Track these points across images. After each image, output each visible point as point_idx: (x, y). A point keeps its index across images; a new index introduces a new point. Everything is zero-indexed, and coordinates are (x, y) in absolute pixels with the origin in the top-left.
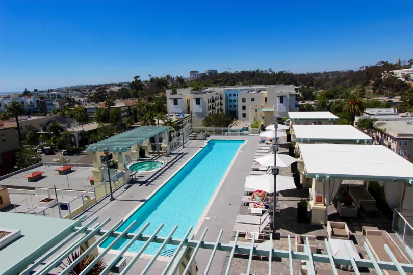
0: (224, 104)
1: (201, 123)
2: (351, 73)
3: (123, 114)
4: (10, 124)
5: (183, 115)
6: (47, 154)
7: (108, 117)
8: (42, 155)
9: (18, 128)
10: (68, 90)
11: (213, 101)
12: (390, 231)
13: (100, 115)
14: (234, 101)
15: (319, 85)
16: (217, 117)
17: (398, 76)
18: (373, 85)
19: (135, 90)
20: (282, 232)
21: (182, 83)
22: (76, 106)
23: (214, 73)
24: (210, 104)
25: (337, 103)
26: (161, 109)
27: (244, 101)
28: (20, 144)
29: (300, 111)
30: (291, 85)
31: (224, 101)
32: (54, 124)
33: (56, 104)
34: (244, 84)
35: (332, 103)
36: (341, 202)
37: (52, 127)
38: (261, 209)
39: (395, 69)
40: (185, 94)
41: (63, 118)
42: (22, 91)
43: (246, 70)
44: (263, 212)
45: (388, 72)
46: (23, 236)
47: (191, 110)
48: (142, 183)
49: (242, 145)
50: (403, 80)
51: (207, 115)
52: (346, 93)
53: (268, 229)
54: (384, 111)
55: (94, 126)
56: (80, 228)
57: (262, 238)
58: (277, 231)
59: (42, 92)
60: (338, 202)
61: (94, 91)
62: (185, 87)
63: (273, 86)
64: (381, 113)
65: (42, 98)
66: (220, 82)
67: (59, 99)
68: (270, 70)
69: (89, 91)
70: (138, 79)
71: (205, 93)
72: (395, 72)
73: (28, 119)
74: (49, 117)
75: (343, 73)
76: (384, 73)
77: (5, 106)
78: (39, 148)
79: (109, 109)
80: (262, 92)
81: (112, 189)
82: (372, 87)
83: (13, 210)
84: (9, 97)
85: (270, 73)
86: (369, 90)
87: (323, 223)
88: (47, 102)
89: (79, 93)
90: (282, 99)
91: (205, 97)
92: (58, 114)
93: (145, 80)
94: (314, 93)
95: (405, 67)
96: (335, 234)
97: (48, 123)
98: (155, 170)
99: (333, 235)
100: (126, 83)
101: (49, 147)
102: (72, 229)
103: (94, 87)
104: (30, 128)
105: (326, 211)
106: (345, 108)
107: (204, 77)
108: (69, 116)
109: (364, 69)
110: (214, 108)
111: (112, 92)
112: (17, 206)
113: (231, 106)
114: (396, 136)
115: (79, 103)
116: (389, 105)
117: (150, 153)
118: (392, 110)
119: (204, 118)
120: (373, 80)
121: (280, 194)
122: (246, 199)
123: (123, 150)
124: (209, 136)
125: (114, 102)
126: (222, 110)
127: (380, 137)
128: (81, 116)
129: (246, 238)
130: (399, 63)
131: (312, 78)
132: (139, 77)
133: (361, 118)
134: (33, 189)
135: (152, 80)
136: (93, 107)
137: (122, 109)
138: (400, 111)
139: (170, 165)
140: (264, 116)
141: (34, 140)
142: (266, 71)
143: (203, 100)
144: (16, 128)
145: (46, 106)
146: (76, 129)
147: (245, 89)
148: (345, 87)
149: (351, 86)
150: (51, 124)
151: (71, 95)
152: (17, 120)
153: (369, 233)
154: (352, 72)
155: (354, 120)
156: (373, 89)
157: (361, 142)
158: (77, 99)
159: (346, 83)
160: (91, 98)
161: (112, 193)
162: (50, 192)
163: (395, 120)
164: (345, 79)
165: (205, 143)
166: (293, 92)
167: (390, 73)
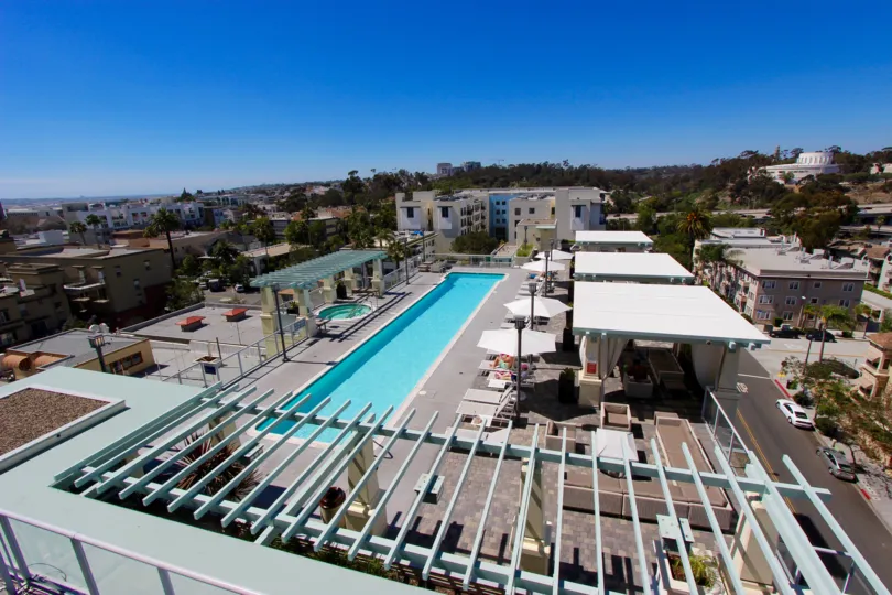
0: (487, 217)
1: (450, 246)
2: (698, 169)
3: (329, 231)
4: (160, 243)
5: (421, 234)
6: (213, 290)
7: (306, 235)
8: (205, 292)
9: (170, 250)
10: (248, 192)
11: (470, 213)
12: (692, 421)
13: (294, 232)
14: (504, 212)
15: (644, 188)
16: (474, 238)
17: (773, 175)
18: (731, 189)
19: (350, 193)
20: (531, 416)
21: (424, 182)
22: (259, 217)
23: (475, 166)
24: (465, 217)
25: (670, 217)
26: (390, 224)
27: (518, 212)
28: (174, 274)
29: (607, 230)
30: (595, 188)
31: (487, 212)
32: (223, 244)
33: (230, 214)
34: (522, 186)
35: (661, 218)
36: (630, 374)
37: (220, 250)
38: (505, 382)
39: (770, 165)
40: (426, 201)
41: (237, 235)
42: (179, 193)
43: (526, 163)
44: (507, 386)
45: (757, 168)
46: (127, 409)
47: (434, 226)
48: (334, 337)
49: (498, 282)
50: (781, 182)
51: (459, 234)
52: (687, 202)
53: (510, 412)
54: (744, 232)
55: (284, 248)
56: (208, 400)
57: (497, 425)
58: (523, 415)
59: (208, 194)
60: (626, 374)
61: (287, 194)
62: (429, 189)
63: (567, 189)
64: (738, 235)
65: (209, 204)
66: (484, 181)
67: (234, 207)
68: (565, 162)
69: (281, 193)
70: (356, 175)
71: (458, 198)
72: (769, 168)
73: (186, 236)
74: (217, 233)
75: (685, 169)
76: (751, 170)
77: (153, 215)
78: (203, 280)
79: (308, 222)
80: (549, 198)
81: (286, 346)
82: (729, 193)
83: (156, 373)
84: (159, 202)
85: (565, 168)
86: (725, 197)
87: (595, 405)
88: (215, 211)
89: (265, 197)
90: (578, 210)
91: (457, 206)
92: (231, 229)
93: (367, 177)
94: (634, 201)
95: (787, 161)
96: (610, 421)
97: (215, 243)
98: (358, 318)
99: (606, 423)
100: (337, 181)
101: (216, 280)
102: (198, 400)
103: (287, 187)
104: (188, 250)
105: (602, 388)
106: (680, 225)
107: (459, 173)
108: (247, 232)
109: (719, 163)
110: (470, 224)
111: (315, 196)
112: (163, 367)
113: (498, 221)
114: (757, 274)
115: (263, 213)
116: (752, 223)
117: (354, 292)
118: (757, 232)
119: (454, 240)
120: (732, 182)
121: (541, 359)
122: (486, 365)
123: (304, 286)
124: (449, 268)
125: (316, 212)
126: (483, 227)
127: (733, 275)
128: (264, 232)
129: (472, 423)
130: (778, 154)
131: (633, 178)
132: (357, 172)
133: (706, 242)
134: (187, 342)
135: (377, 177)
136: (284, 219)
137: (328, 223)
138: (770, 233)
139: (381, 311)
140: (539, 236)
141: (195, 268)
142: (559, 164)
143: (453, 212)
144: (166, 251)
145: (213, 216)
146: (257, 252)
147: (520, 194)
148: (686, 192)
149: (695, 191)
150: (219, 245)
151: (253, 200)
152: (169, 238)
153: (663, 422)
154: (700, 167)
155: (693, 245)
156: (732, 196)
157: (677, 281)
158: (261, 206)
159: (687, 185)
160: (282, 204)
161: (285, 352)
162: (211, 348)
163: (759, 247)
164: (687, 179)
165: (442, 278)
166: (597, 199)
167: (761, 171)
